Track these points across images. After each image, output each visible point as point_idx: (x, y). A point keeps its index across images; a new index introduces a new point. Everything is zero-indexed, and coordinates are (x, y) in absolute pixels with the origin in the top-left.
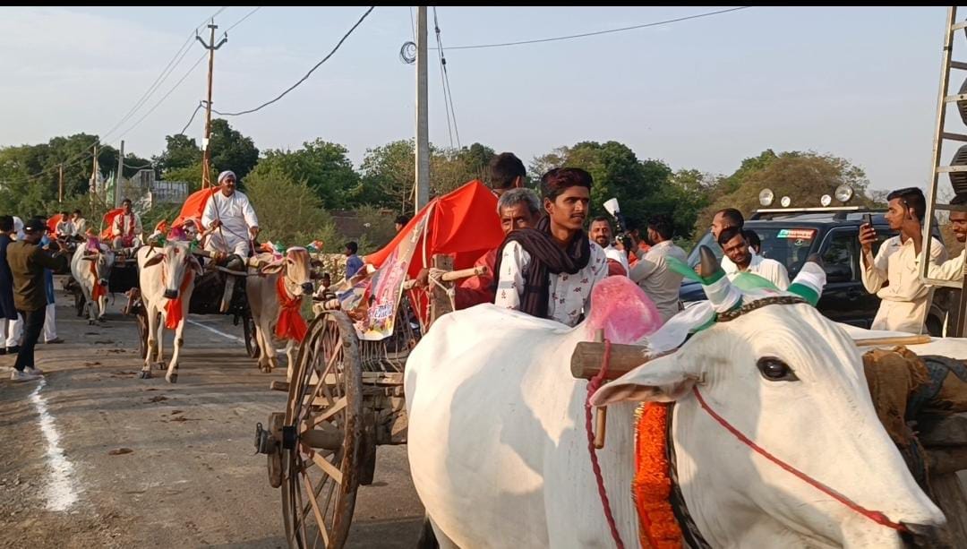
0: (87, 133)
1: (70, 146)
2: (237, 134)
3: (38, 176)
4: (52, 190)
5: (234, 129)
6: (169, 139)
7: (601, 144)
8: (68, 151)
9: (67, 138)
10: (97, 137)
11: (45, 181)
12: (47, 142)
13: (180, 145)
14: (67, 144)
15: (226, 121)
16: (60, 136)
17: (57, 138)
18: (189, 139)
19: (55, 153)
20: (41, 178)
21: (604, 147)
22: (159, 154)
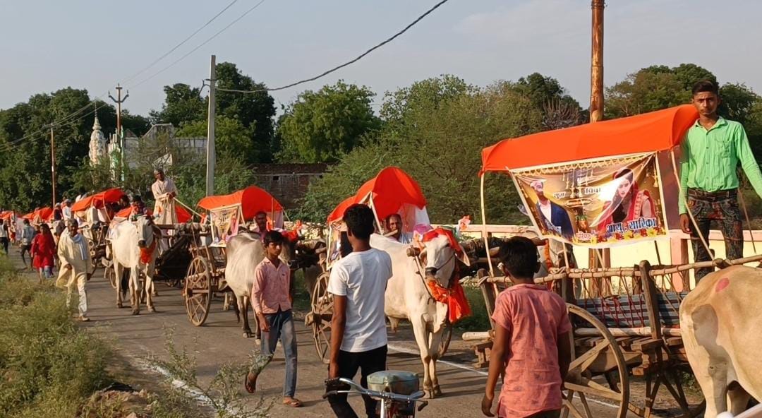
0: (74, 88)
1: (57, 104)
2: (248, 80)
3: (20, 143)
4: (37, 158)
5: (244, 74)
6: (168, 90)
7: (670, 68)
8: (53, 109)
9: (50, 95)
10: (85, 91)
11: (28, 148)
12: (27, 101)
13: (181, 97)
14: (51, 101)
15: (235, 65)
16: (41, 93)
17: (38, 96)
18: (192, 89)
19: (37, 113)
20: (23, 145)
21: (676, 71)
22: (160, 110)
